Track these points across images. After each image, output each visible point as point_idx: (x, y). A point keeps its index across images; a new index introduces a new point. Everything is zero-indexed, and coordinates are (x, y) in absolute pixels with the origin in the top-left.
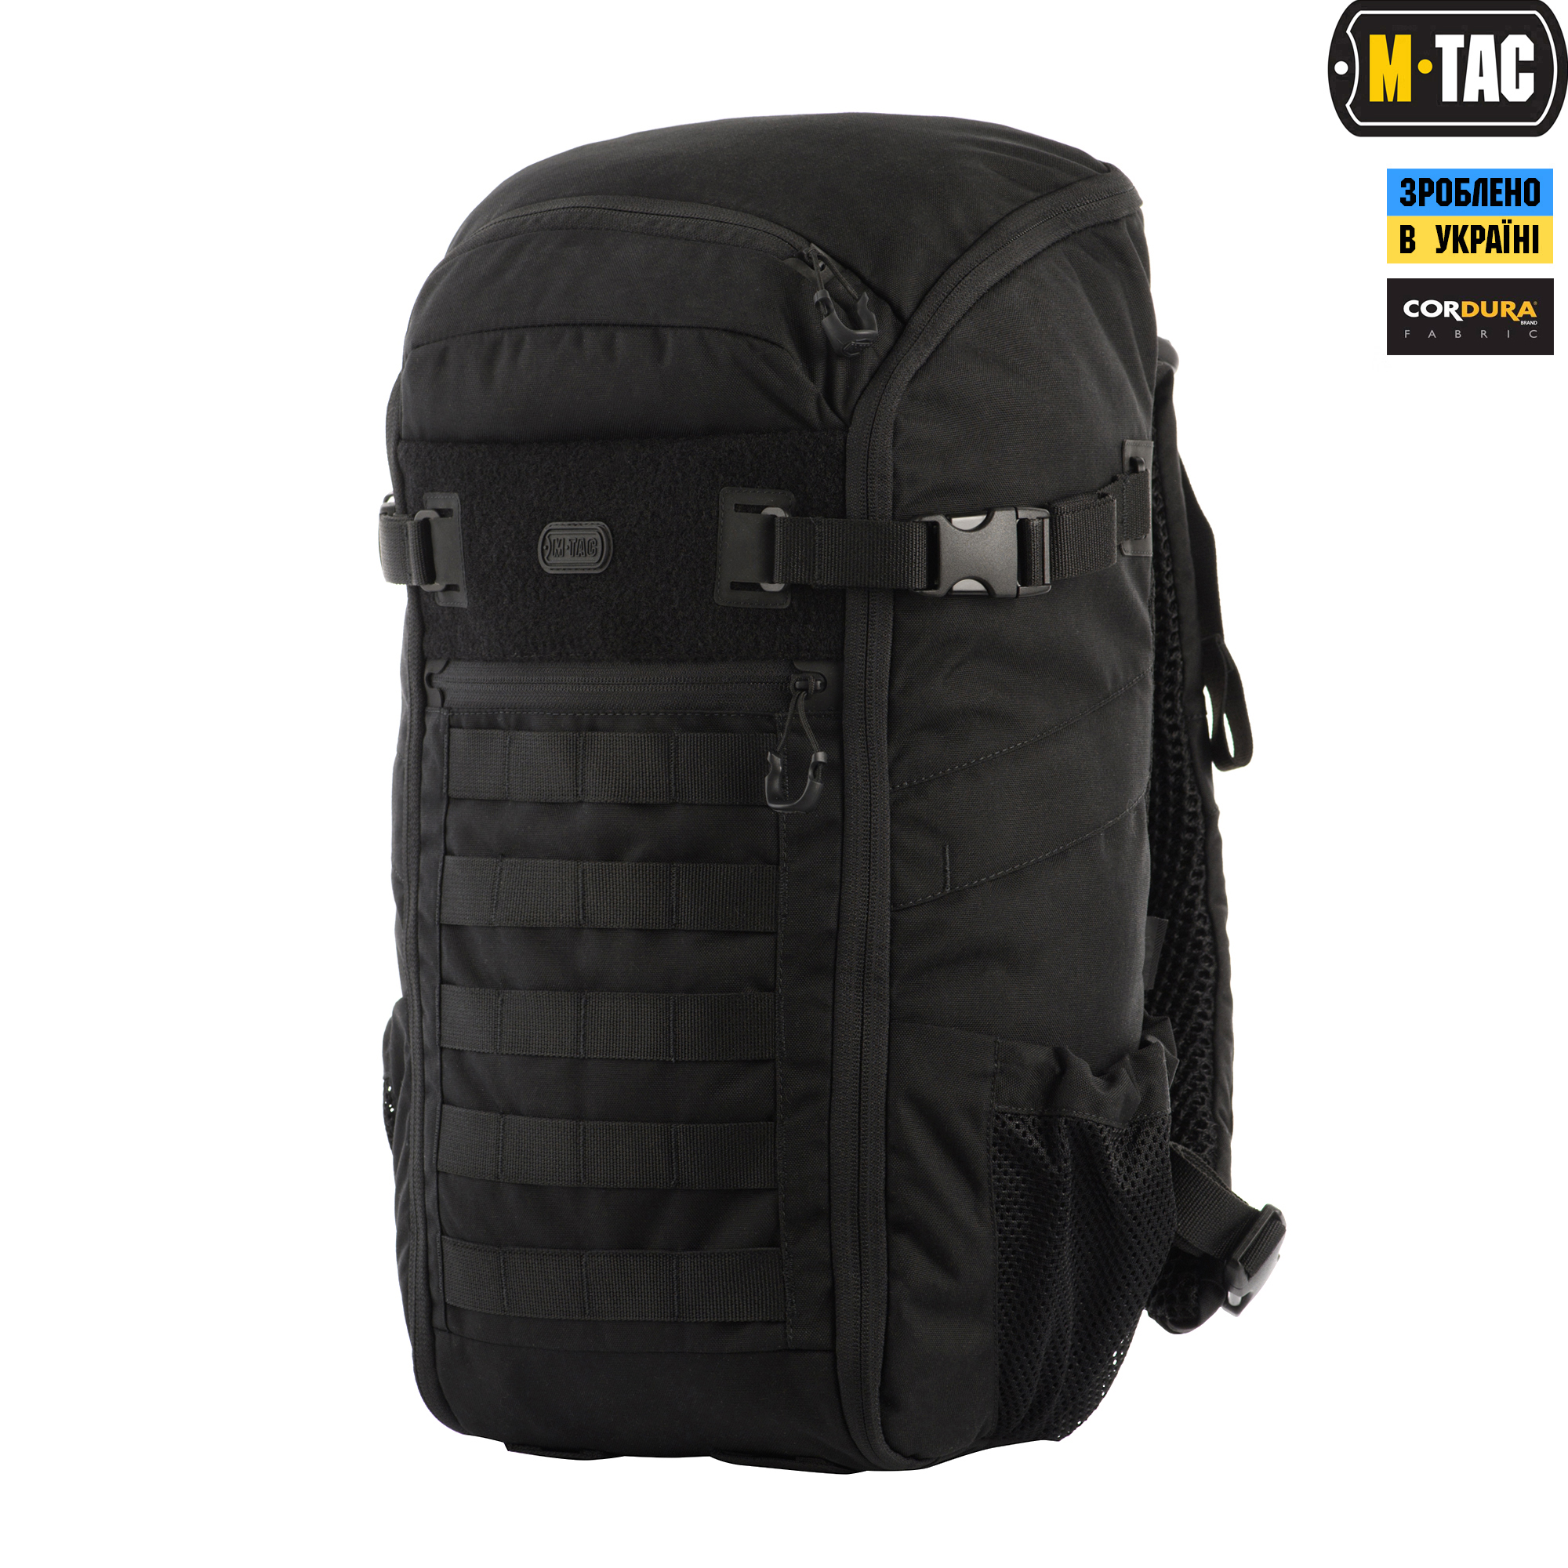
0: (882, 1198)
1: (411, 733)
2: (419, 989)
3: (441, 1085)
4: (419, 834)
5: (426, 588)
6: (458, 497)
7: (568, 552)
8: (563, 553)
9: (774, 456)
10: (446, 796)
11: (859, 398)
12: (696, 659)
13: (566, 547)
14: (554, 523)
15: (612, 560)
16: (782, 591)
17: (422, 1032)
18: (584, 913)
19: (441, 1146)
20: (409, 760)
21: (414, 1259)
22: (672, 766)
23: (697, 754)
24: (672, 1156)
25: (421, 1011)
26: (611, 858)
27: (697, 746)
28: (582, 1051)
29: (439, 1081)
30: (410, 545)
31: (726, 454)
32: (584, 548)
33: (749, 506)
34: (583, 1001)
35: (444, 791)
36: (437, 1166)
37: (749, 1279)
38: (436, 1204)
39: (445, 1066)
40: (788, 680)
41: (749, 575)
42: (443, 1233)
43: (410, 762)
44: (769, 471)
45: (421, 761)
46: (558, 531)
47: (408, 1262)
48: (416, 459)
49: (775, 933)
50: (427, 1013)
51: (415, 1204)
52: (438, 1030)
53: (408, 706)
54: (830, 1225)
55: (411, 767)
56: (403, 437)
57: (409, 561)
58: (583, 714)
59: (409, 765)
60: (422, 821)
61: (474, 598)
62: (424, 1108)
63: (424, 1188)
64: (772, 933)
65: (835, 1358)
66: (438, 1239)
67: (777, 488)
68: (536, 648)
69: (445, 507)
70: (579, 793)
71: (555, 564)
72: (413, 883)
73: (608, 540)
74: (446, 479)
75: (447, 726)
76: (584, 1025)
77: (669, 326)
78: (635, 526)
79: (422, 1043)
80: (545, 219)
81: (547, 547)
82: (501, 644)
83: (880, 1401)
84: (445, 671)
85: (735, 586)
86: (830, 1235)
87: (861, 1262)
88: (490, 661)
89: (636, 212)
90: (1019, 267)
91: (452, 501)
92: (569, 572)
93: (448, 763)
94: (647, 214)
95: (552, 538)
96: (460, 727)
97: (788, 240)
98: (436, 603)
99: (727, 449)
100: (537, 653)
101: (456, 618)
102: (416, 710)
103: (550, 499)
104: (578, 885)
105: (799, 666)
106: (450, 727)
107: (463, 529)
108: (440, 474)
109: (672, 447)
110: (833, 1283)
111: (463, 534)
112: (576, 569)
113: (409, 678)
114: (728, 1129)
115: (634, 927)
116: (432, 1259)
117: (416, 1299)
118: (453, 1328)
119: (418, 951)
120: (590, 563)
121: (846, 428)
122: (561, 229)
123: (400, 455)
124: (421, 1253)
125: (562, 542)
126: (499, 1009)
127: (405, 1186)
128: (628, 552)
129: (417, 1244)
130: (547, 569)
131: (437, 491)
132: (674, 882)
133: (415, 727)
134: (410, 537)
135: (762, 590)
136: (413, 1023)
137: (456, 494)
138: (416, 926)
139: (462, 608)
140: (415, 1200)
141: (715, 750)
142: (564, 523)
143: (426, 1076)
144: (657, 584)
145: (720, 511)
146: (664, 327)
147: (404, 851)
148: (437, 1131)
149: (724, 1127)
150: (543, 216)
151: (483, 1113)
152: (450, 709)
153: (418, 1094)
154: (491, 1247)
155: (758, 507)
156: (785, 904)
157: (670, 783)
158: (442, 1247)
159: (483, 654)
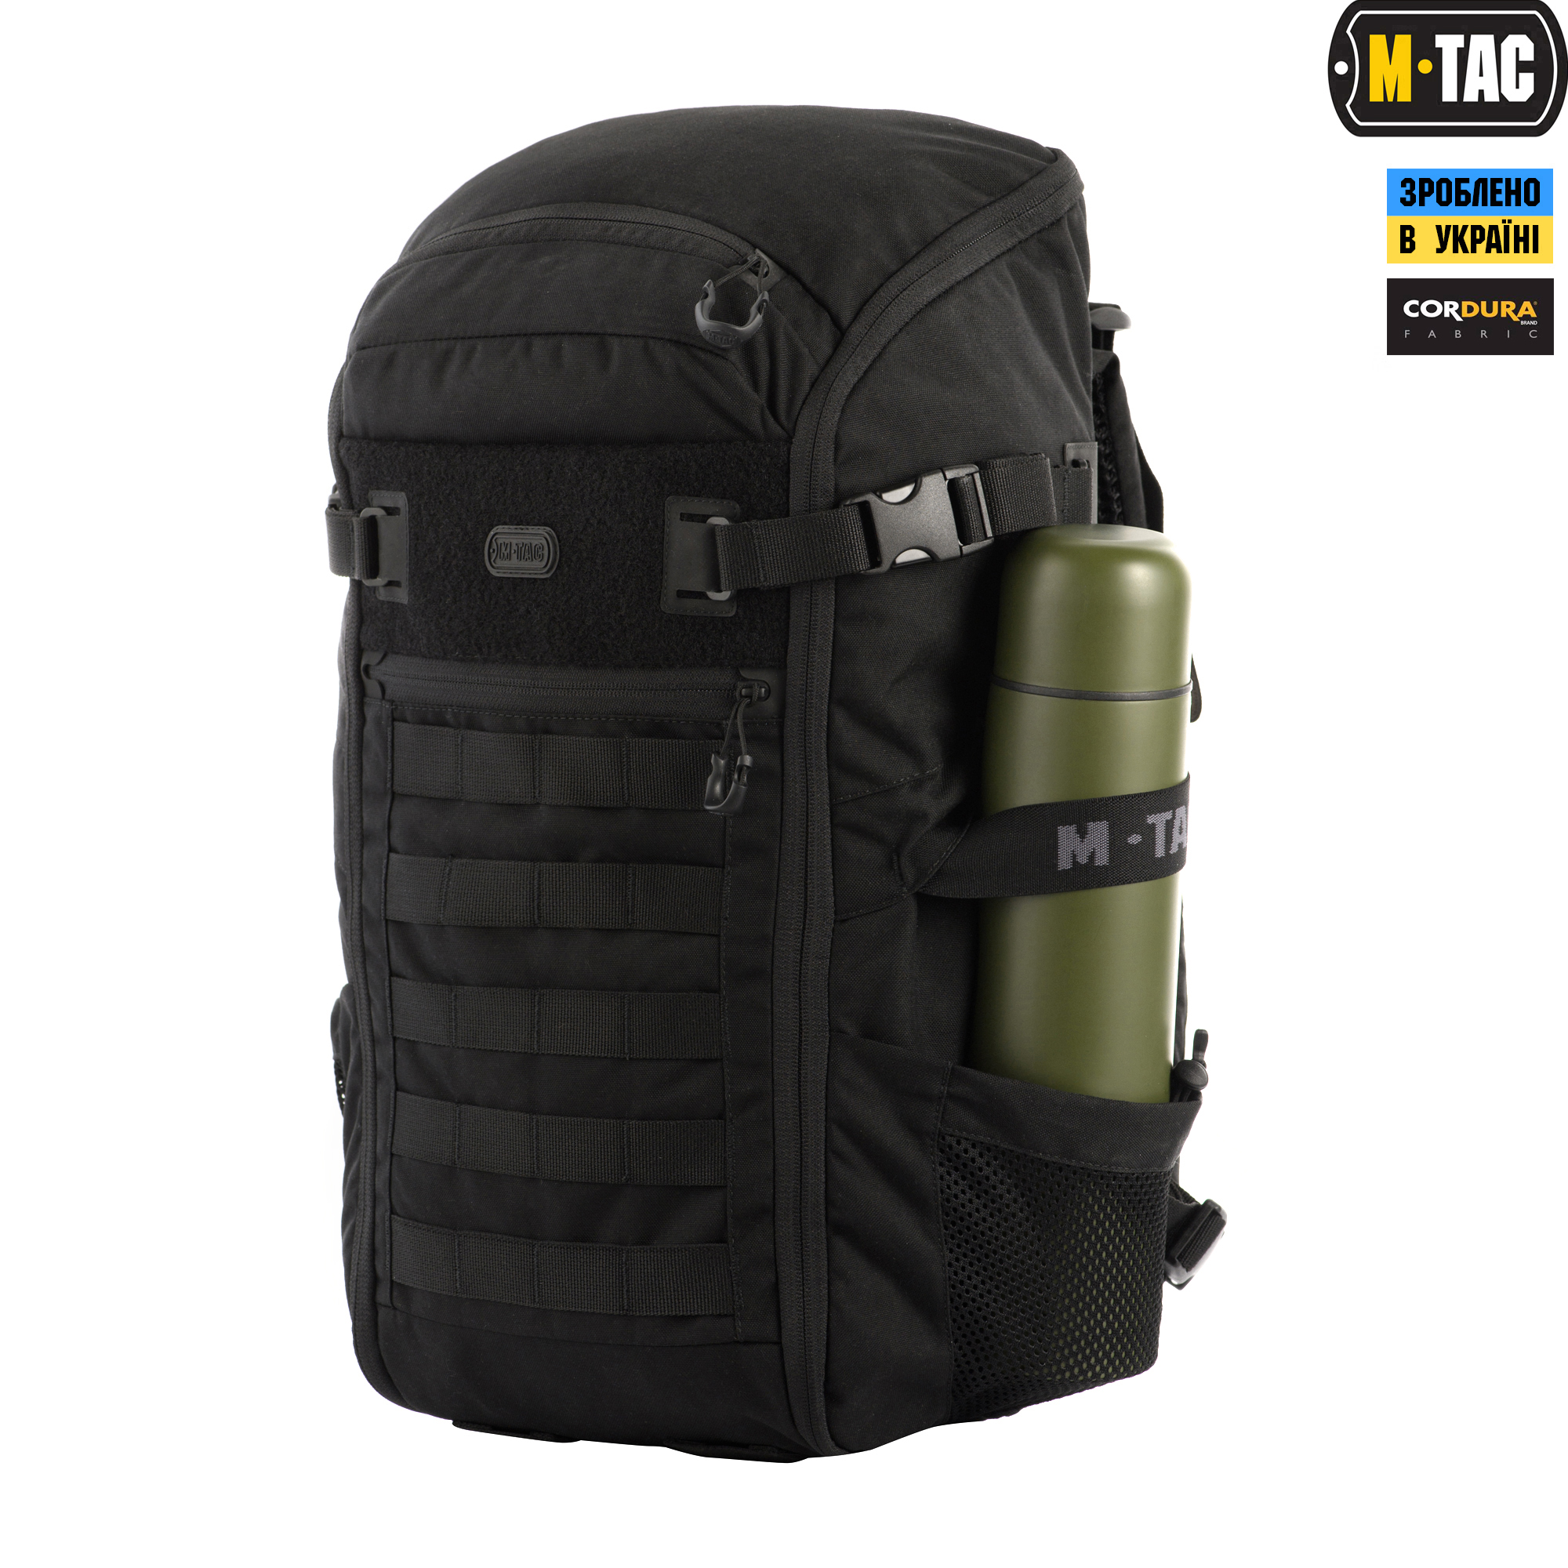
0: (822, 1200)
1: (350, 722)
2: (366, 978)
3: (395, 1073)
4: (362, 827)
5: (367, 583)
6: (405, 497)
7: (514, 556)
8: (509, 557)
9: (719, 467)
10: (390, 791)
11: (801, 408)
12: (643, 665)
13: (513, 551)
14: (500, 527)
15: (558, 566)
16: (730, 599)
17: (371, 1020)
18: (539, 912)
19: (396, 1131)
20: (349, 751)
21: (359, 1235)
22: (625, 770)
23: (649, 759)
24: (624, 1152)
25: (369, 1000)
26: (567, 858)
27: (649, 751)
28: (536, 1047)
29: (392, 1069)
30: (356, 540)
31: (672, 464)
32: (532, 552)
33: (694, 515)
34: (537, 998)
35: (389, 785)
36: (391, 1149)
37: (699, 1273)
38: (387, 1184)
39: (399, 1054)
40: (735, 688)
41: (696, 583)
42: (393, 1212)
43: (350, 753)
44: (714, 481)
45: (361, 752)
46: (504, 534)
47: (353, 1238)
48: (359, 458)
49: (718, 936)
50: (376, 1002)
51: (365, 1182)
52: (390, 1020)
53: (345, 695)
54: (774, 1222)
55: (351, 758)
56: (344, 433)
57: (354, 555)
58: (537, 717)
59: (349, 755)
60: (364, 815)
61: (415, 596)
62: (375, 1093)
63: (375, 1168)
64: (716, 936)
65: (781, 1350)
66: (387, 1218)
67: (722, 498)
68: (480, 649)
69: (392, 506)
70: (537, 795)
71: (501, 568)
72: (357, 877)
73: (555, 545)
74: (392, 478)
75: (390, 719)
76: (538, 1022)
77: (615, 335)
78: (582, 533)
79: (372, 1031)
80: (507, 233)
81: (494, 550)
82: (441, 642)
83: (825, 1397)
84: (383, 663)
85: (682, 594)
86: (774, 1232)
87: (802, 1261)
88: (430, 658)
89: (590, 219)
90: (958, 283)
91: (400, 500)
92: (515, 576)
93: (392, 756)
94: (600, 220)
95: (499, 542)
96: (405, 721)
97: (733, 247)
98: (376, 597)
99: (672, 459)
100: (481, 654)
101: (395, 612)
102: (353, 700)
103: (497, 502)
104: (534, 886)
105: (745, 674)
106: (394, 720)
107: (411, 528)
108: (385, 473)
109: (618, 455)
110: (777, 1278)
111: (410, 532)
112: (523, 573)
113: (346, 668)
114: (680, 1126)
115: (590, 927)
116: (379, 1236)
117: (357, 1275)
118: (398, 1305)
119: (363, 943)
120: (537, 568)
121: (789, 439)
122: (522, 243)
123: (342, 452)
124: (366, 1230)
125: (509, 546)
126: (453, 1004)
127: (355, 1165)
128: (574, 559)
129: (364, 1221)
130: (494, 572)
131: (383, 489)
132: (630, 883)
133: (354, 717)
134: (356, 533)
135: (707, 598)
136: (361, 1010)
137: (403, 494)
138: (361, 918)
139: (402, 604)
140: (365, 1178)
141: (666, 756)
142: (511, 527)
143: (378, 1063)
144: (603, 591)
145: (666, 520)
146: (610, 335)
147: (346, 843)
148: (391, 1116)
149: (677, 1124)
150: (505, 230)
151: (439, 1102)
152: (392, 702)
153: (370, 1079)
154: (446, 1230)
155: (704, 516)
156: (727, 907)
157: (623, 788)
158: (391, 1226)
159: (422, 650)
